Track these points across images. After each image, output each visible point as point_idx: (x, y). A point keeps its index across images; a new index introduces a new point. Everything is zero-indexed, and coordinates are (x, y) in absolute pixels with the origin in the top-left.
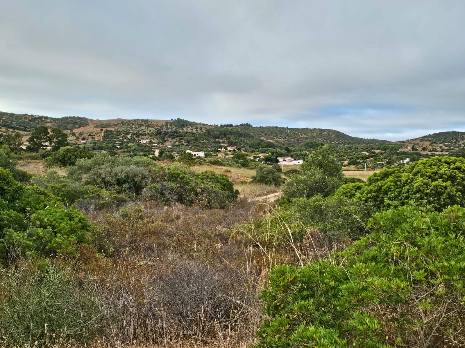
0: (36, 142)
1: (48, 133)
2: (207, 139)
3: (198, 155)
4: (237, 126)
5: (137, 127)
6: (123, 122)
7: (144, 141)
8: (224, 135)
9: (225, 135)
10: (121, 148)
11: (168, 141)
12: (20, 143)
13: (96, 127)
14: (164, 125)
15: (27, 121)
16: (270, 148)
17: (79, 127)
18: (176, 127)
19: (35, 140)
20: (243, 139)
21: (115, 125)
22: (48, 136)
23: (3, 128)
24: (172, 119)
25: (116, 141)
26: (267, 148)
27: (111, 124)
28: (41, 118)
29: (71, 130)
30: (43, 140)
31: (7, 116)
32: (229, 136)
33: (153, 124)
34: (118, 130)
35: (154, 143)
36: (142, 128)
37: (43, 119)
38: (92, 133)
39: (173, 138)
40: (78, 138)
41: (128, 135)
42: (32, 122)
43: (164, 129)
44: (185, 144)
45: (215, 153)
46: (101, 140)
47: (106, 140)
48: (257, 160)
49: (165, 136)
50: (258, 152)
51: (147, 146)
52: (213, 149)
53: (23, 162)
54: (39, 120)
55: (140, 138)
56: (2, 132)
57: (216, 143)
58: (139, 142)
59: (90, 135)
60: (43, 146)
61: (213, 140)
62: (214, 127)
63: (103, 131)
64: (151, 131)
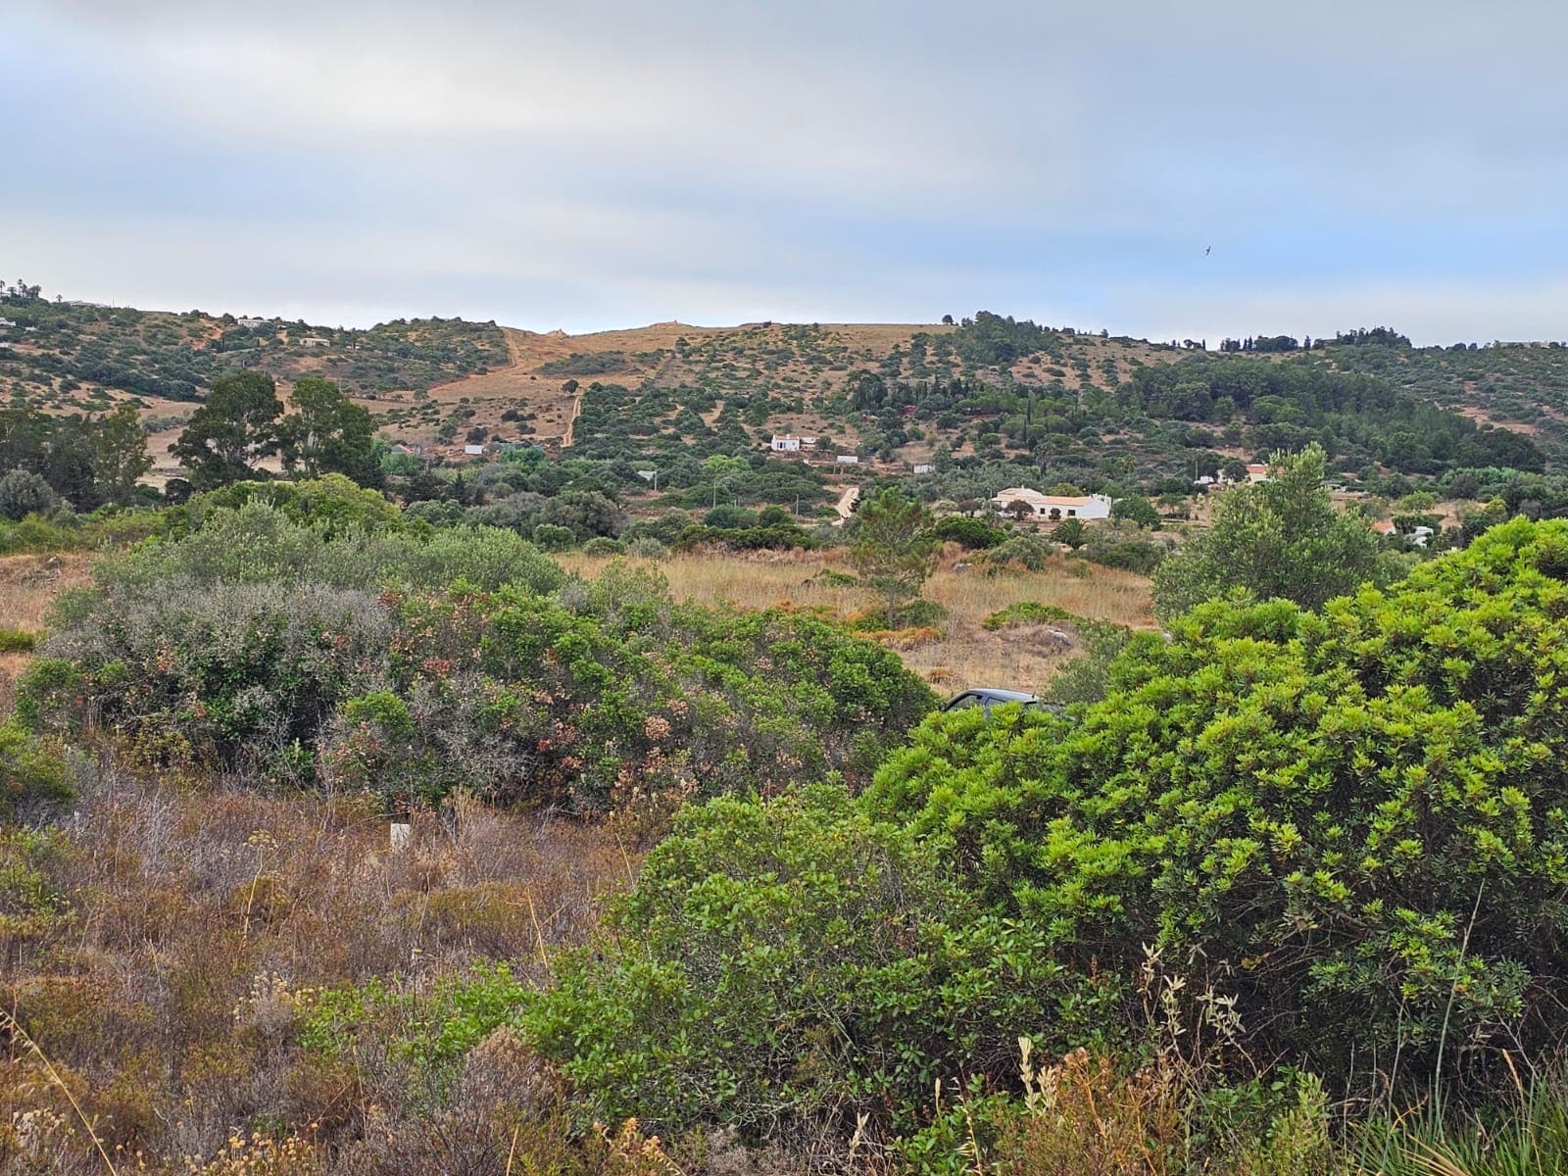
0: (218, 456)
1: (279, 408)
2: (1139, 425)
3: (1072, 513)
4: (1320, 344)
5: (760, 366)
6: (688, 345)
7: (792, 445)
8: (1237, 398)
9: (1243, 399)
10: (663, 484)
11: (919, 437)
12: (139, 463)
13: (547, 370)
14: (904, 354)
15: (201, 346)
16: (1508, 471)
17: (464, 371)
18: (968, 359)
19: (211, 443)
20: (1347, 418)
21: (643, 358)
22: (277, 421)
23: (84, 385)
24: (948, 319)
25: (639, 447)
26: (1491, 469)
27: (627, 357)
28: (269, 328)
29: (420, 389)
30: (251, 447)
31: (104, 326)
32: (1264, 402)
33: (846, 349)
34: (660, 385)
35: (843, 451)
36: (785, 371)
37: (283, 336)
38: (523, 403)
39: (946, 425)
40: (447, 434)
41: (707, 410)
42: (225, 355)
43: (905, 374)
44: (1012, 454)
45: (1173, 503)
46: (568, 441)
47: (590, 441)
48: (1420, 541)
49: (903, 412)
50: (1428, 496)
51: (804, 470)
52: (1167, 476)
53: (27, 563)
54: (263, 342)
55: (769, 426)
56: (79, 405)
57: (1188, 445)
58: (765, 445)
59: (510, 416)
60: (250, 474)
61: (1174, 426)
62: (1186, 354)
63: (579, 393)
64: (835, 388)
